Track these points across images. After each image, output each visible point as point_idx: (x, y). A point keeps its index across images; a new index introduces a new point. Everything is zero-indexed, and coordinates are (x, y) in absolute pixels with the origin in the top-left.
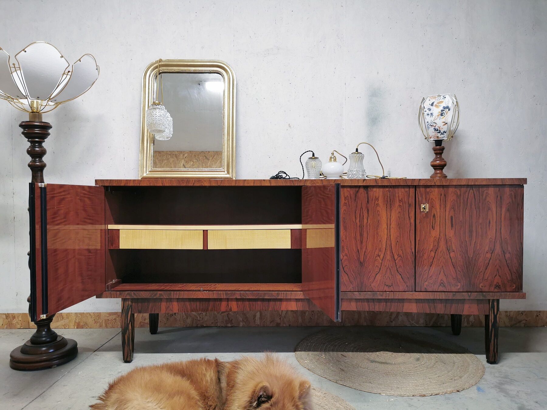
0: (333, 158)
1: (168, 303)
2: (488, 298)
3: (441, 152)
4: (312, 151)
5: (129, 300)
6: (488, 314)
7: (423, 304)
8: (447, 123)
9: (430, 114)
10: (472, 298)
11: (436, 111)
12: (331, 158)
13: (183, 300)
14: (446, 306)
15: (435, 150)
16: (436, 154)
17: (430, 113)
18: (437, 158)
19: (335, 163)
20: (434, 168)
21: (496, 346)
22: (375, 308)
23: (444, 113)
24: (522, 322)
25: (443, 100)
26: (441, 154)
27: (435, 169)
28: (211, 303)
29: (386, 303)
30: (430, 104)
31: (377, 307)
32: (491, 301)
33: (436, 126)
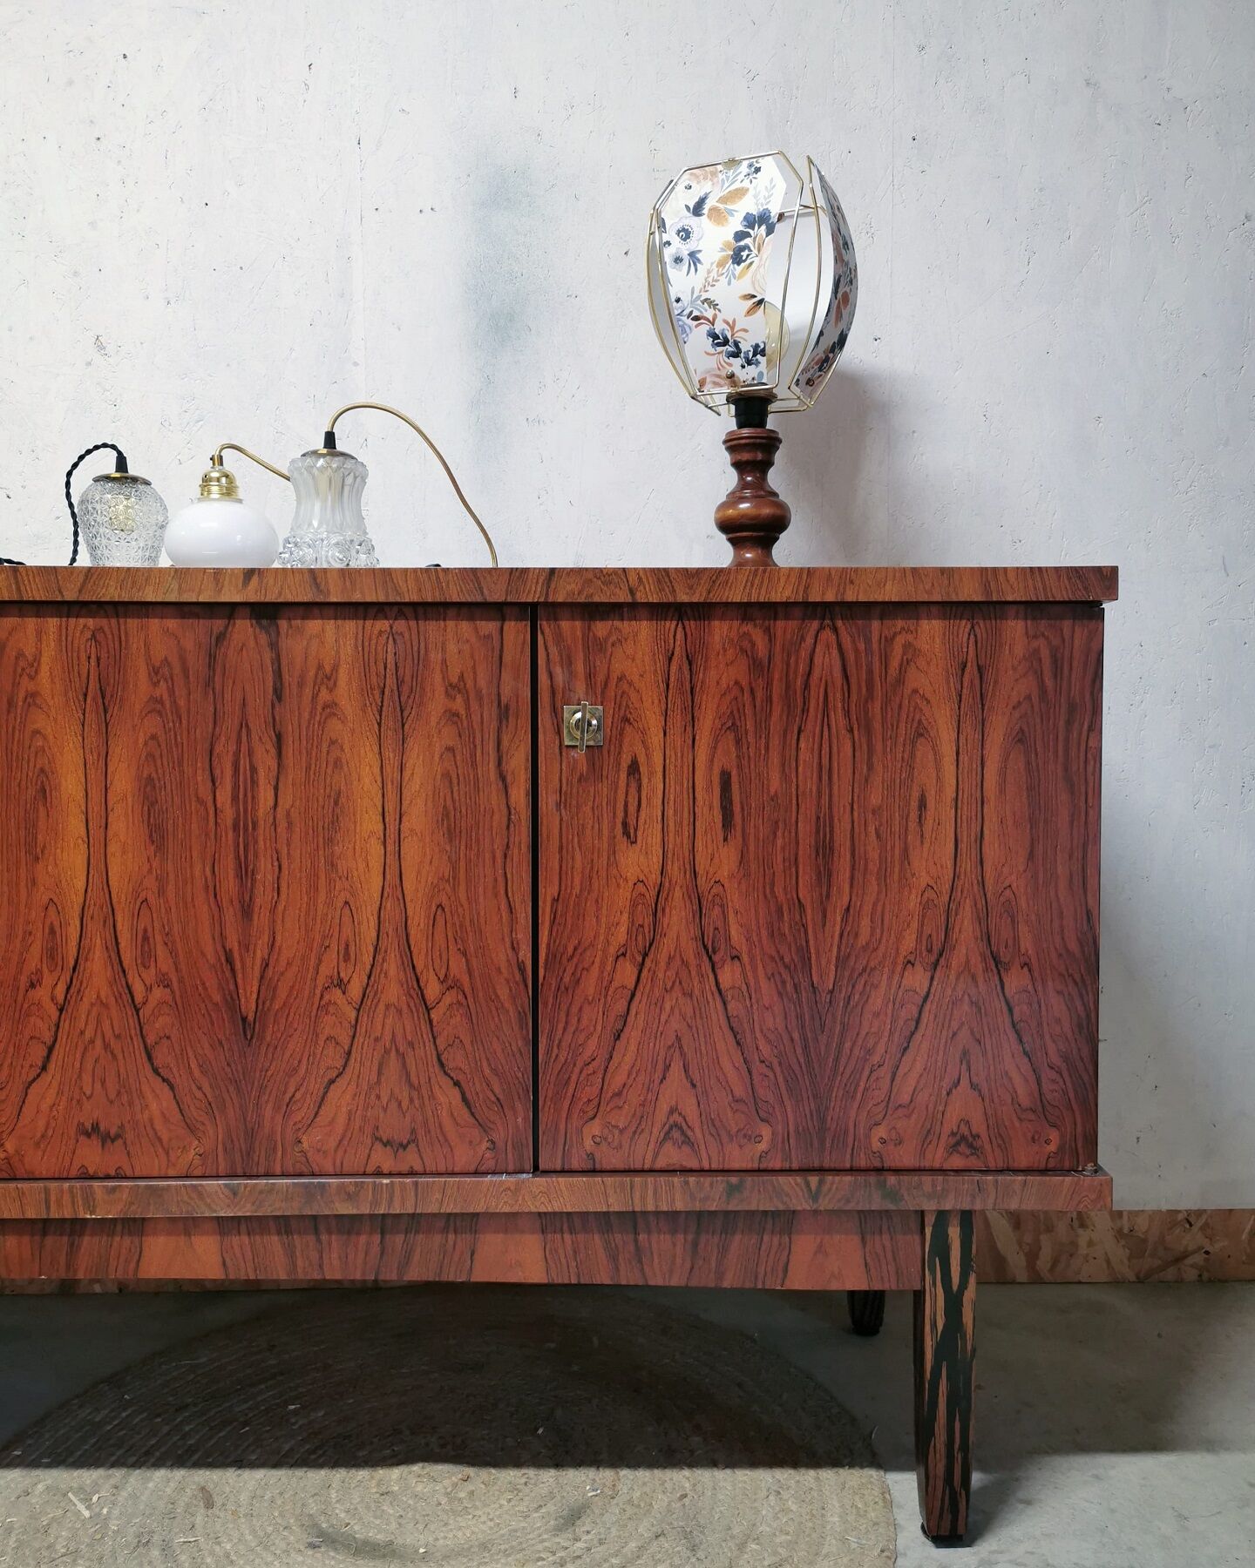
0: (218, 480)
2: (911, 1204)
3: (760, 456)
4: (113, 447)
6: (918, 1287)
7: (581, 1237)
8: (761, 302)
9: (686, 259)
10: (824, 1204)
11: (713, 238)
12: (206, 480)
14: (695, 1245)
15: (732, 445)
16: (737, 465)
17: (684, 249)
18: (743, 485)
19: (228, 507)
20: (730, 540)
22: (326, 1261)
23: (747, 247)
25: (746, 183)
26: (764, 466)
27: (734, 542)
29: (383, 1233)
30: (687, 207)
31: (335, 1255)
32: (930, 1220)
33: (715, 317)
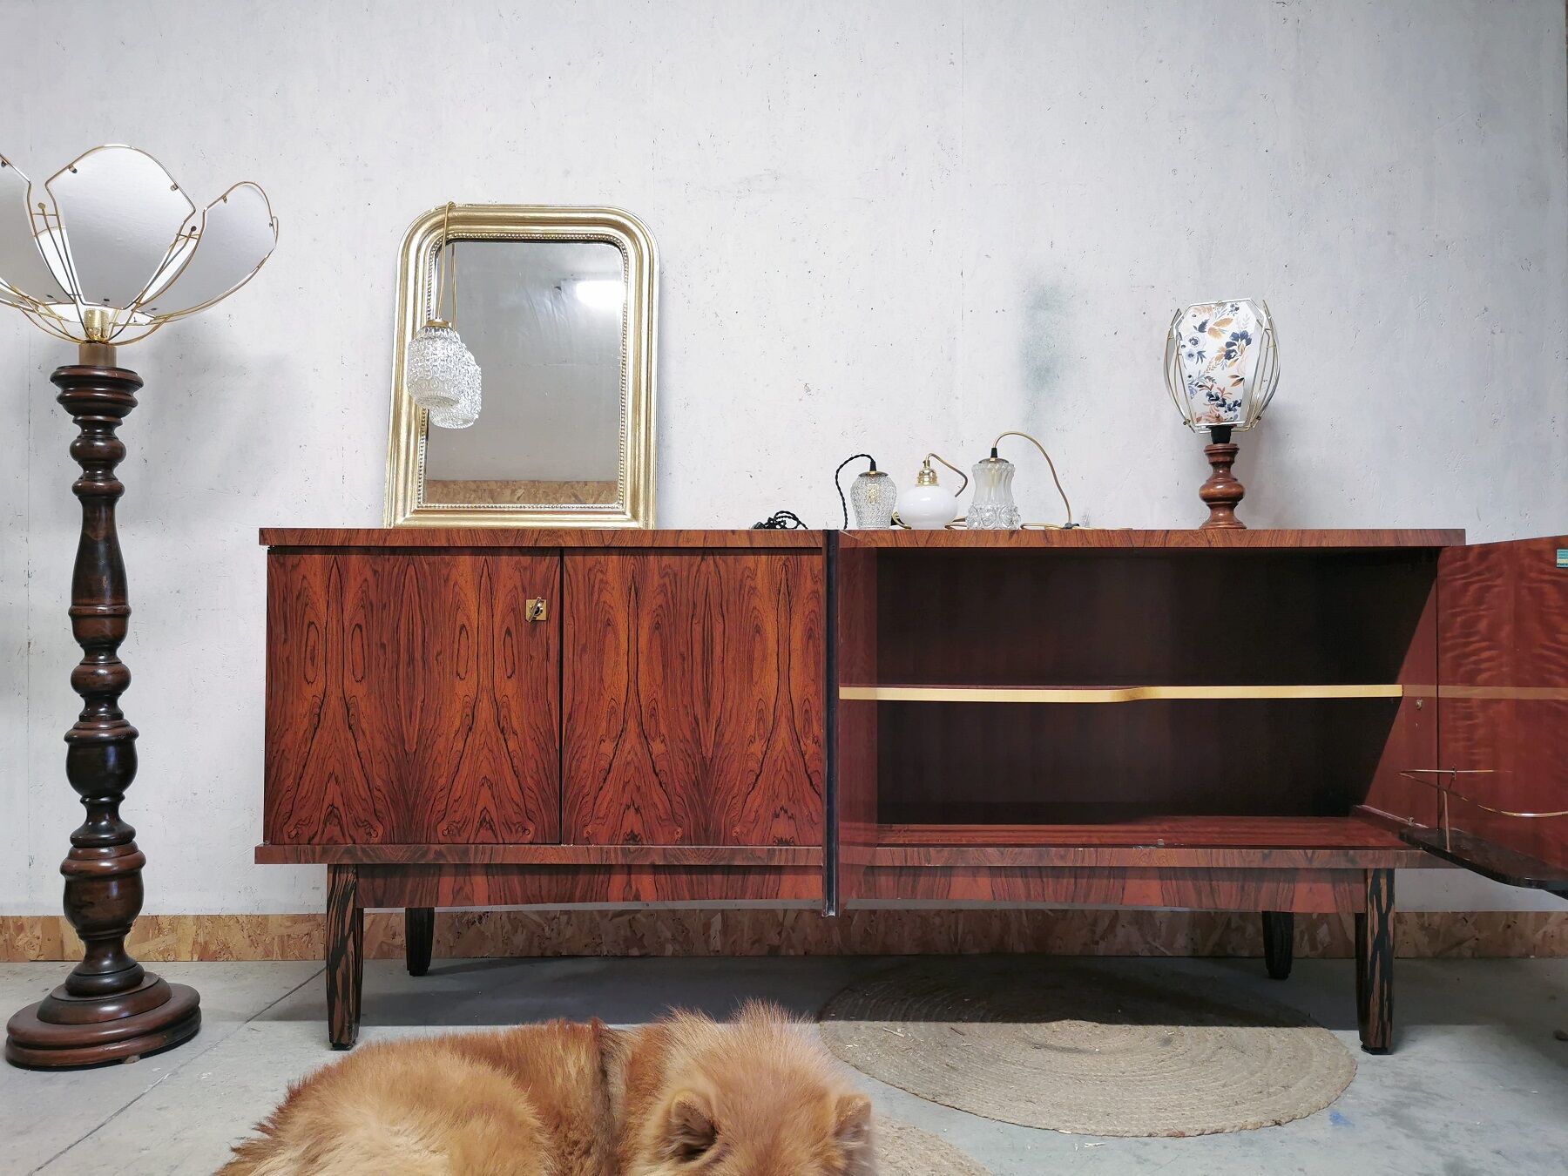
0: (929, 474)
1: (460, 879)
2: (1363, 866)
3: (1228, 459)
4: (869, 457)
5: (351, 869)
6: (1363, 911)
7: (1181, 882)
8: (1242, 379)
9: (1196, 355)
10: (1316, 865)
11: (1213, 345)
12: (922, 474)
13: (504, 869)
14: (1243, 887)
15: (1210, 453)
16: (1213, 464)
17: (1195, 350)
18: (1217, 476)
19: (933, 488)
20: (1208, 505)
21: (1386, 1004)
22: (1046, 892)
23: (1234, 351)
24: (1466, 944)
25: (1231, 316)
26: (1228, 465)
27: (1211, 507)
28: (582, 879)
29: (1076, 878)
30: (1195, 327)
31: (1050, 889)
32: (1370, 875)
33: (1212, 387)
